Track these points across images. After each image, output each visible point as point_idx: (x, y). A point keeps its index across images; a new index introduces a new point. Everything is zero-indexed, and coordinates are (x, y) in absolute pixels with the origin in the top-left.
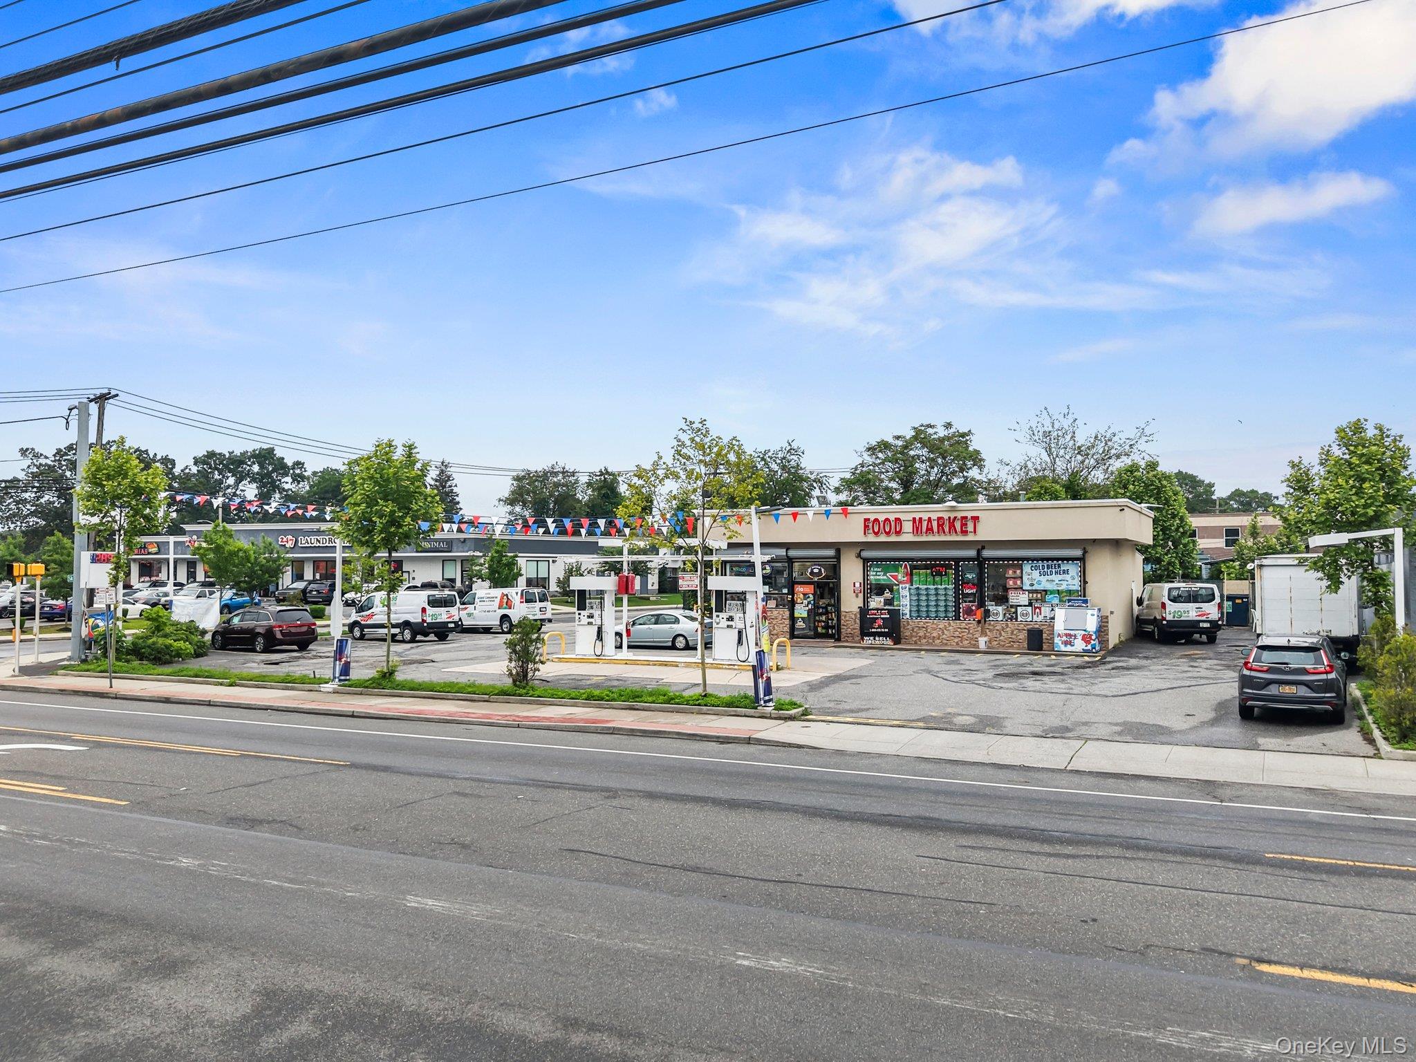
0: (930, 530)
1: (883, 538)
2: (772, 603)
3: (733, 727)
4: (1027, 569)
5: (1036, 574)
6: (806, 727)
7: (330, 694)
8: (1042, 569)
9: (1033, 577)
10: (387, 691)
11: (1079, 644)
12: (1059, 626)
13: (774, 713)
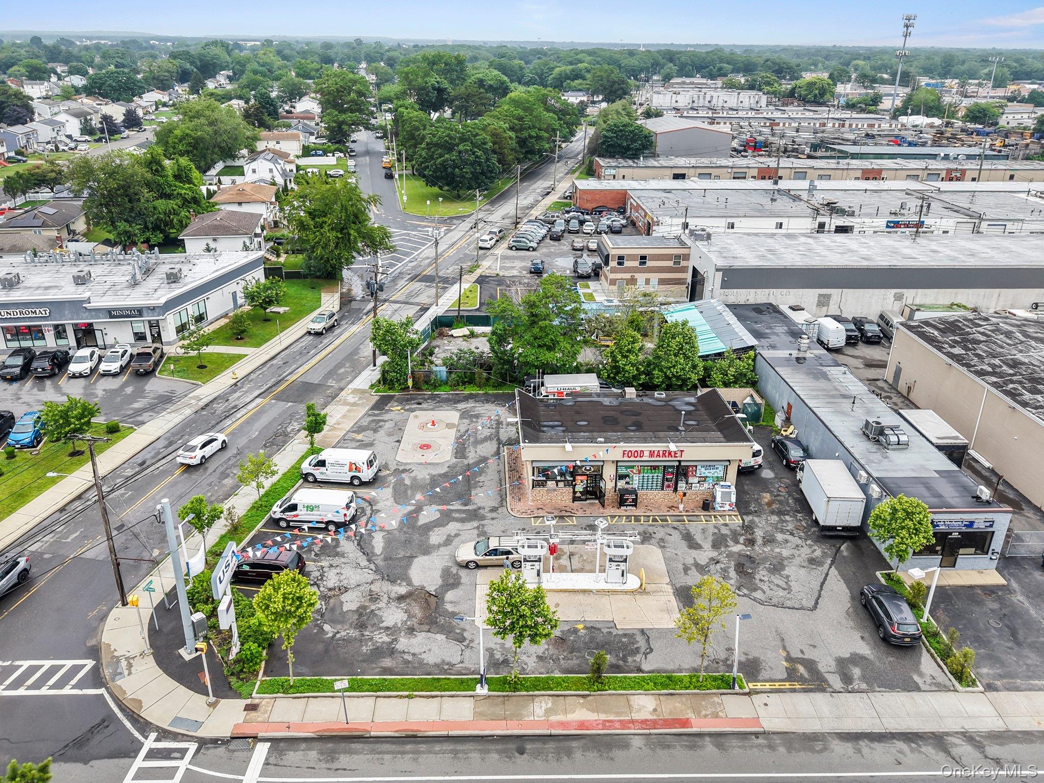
0: (658, 456)
2: (561, 484)
3: (744, 716)
4: (699, 467)
5: (703, 469)
6: (766, 705)
7: (490, 700)
8: (706, 467)
9: (702, 471)
10: (525, 693)
11: (727, 507)
12: (718, 499)
13: (741, 691)
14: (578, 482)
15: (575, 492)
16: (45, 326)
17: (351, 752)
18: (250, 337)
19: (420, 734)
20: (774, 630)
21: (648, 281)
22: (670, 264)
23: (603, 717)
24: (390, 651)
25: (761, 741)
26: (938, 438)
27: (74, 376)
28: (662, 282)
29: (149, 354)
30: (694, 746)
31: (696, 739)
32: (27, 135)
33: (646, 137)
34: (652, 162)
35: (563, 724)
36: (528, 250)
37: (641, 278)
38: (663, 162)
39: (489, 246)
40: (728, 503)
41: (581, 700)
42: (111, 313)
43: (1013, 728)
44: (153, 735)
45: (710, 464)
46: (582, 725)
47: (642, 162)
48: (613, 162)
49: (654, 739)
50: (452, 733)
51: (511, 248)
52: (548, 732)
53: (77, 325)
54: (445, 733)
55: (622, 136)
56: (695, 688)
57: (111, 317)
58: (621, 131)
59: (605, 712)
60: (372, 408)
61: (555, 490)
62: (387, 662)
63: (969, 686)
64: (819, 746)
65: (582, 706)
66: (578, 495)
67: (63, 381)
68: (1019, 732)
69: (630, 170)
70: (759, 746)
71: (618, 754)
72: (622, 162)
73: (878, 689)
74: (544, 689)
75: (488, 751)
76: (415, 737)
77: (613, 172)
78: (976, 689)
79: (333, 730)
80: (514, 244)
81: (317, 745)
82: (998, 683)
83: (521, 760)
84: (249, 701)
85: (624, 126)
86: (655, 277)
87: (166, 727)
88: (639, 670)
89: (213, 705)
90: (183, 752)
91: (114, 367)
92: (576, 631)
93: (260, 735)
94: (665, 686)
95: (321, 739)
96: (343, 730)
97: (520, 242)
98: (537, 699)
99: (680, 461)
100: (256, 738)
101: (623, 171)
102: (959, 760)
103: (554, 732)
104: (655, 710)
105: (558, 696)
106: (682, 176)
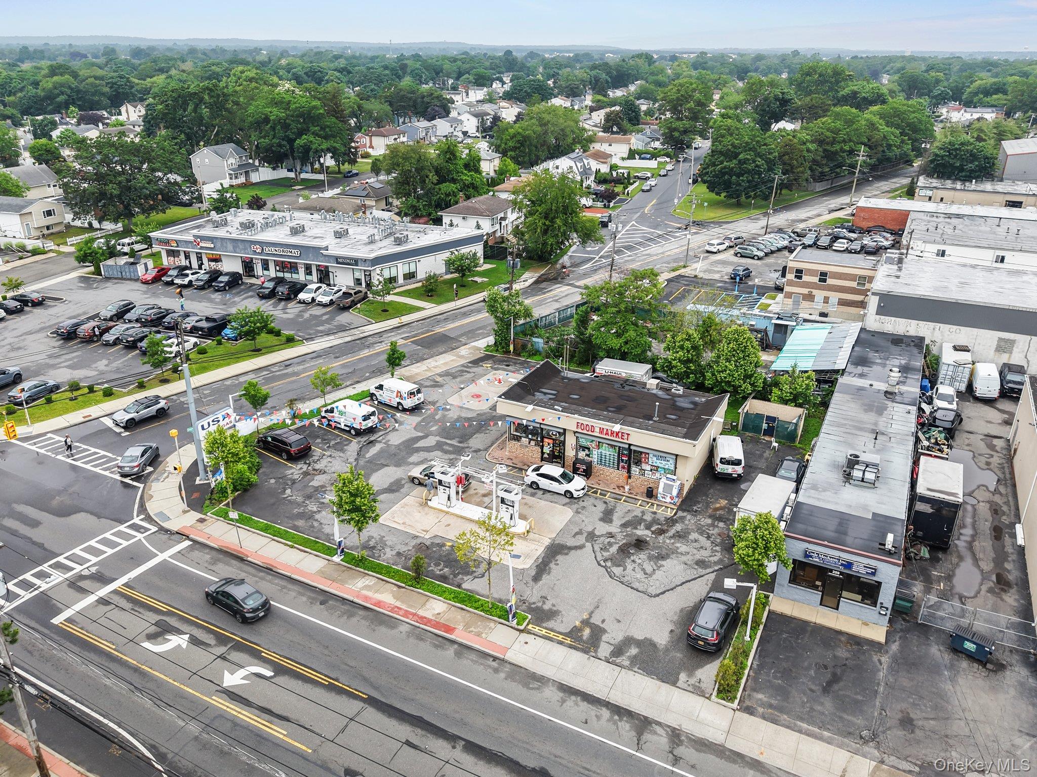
0: (607, 434)
1: (585, 432)
2: (533, 443)
3: (498, 643)
4: (651, 456)
5: (655, 459)
6: (526, 643)
7: (337, 567)
8: (659, 458)
9: (653, 460)
10: (362, 570)
11: (668, 500)
12: (660, 490)
13: (516, 626)
14: (546, 444)
15: (543, 453)
16: (300, 263)
17: (227, 564)
18: (439, 295)
19: (274, 569)
20: (598, 598)
21: (826, 300)
22: (854, 284)
23: (398, 604)
24: (310, 516)
25: (495, 664)
26: (929, 489)
27: (300, 302)
28: (842, 303)
29: (351, 294)
30: (440, 647)
31: (447, 643)
32: (427, 129)
33: (986, 158)
34: (988, 186)
35: (366, 598)
36: (753, 258)
37: (819, 295)
38: (1000, 187)
39: (715, 250)
40: (669, 495)
41: (395, 589)
42: (337, 260)
43: (729, 745)
44: (142, 517)
45: (662, 455)
46: (379, 603)
47: (973, 185)
48: (935, 182)
49: (417, 631)
50: (294, 576)
51: (736, 255)
52: (351, 598)
53: (319, 266)
54: (289, 574)
55: (955, 156)
56: (482, 611)
57: (338, 263)
58: (956, 149)
59: (403, 602)
60: (470, 362)
61: (527, 447)
62: (300, 523)
63: (724, 699)
64: (536, 684)
65: (392, 592)
66: (546, 456)
67: (291, 305)
68: (731, 751)
69: (952, 193)
70: (490, 666)
71: (383, 629)
72: (949, 183)
73: (636, 669)
74: (377, 573)
75: (303, 595)
76: (271, 570)
77: (929, 193)
78: (729, 704)
79: (230, 549)
80: (740, 251)
81: (214, 553)
82: (761, 710)
83: (318, 607)
84: (203, 516)
85: (962, 144)
86: (834, 297)
87: (152, 515)
88: (459, 586)
89: (185, 512)
90: (147, 530)
91: (326, 299)
92: (444, 545)
93: (191, 536)
94: (462, 601)
95: (220, 551)
96: (235, 550)
97: (746, 249)
98: (367, 577)
99: (630, 445)
100: (188, 538)
101: (941, 193)
102: (642, 742)
103: (356, 600)
104: (439, 614)
105: (383, 580)
106: (1017, 205)
